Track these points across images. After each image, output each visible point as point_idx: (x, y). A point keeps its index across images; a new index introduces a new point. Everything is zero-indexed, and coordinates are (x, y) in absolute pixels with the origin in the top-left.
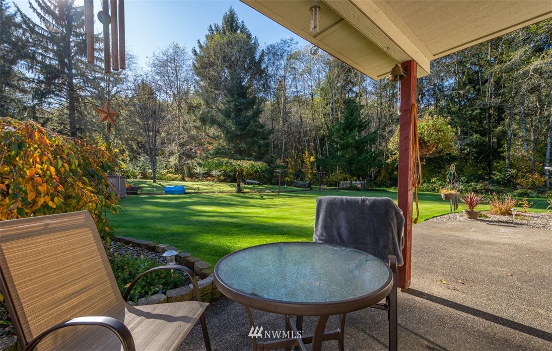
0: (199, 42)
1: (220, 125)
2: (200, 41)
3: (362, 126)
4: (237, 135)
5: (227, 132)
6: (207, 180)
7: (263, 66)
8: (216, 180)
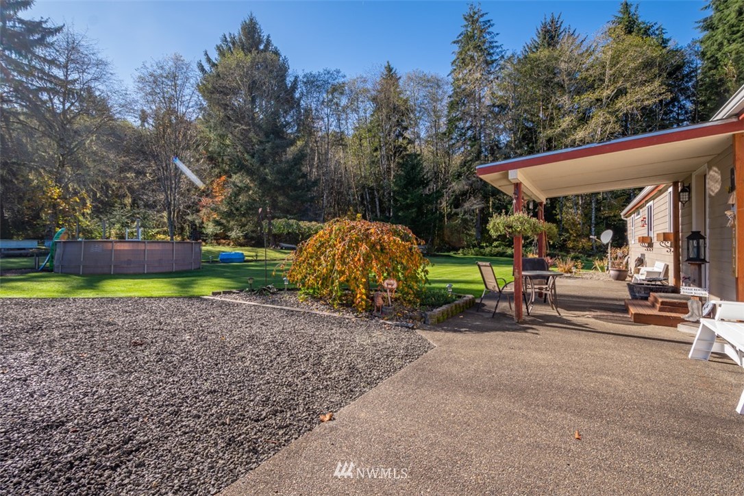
0: (206, 54)
1: (250, 172)
2: (208, 53)
3: (425, 183)
4: (276, 186)
5: (263, 181)
6: (219, 244)
7: (297, 95)
8: (232, 244)
